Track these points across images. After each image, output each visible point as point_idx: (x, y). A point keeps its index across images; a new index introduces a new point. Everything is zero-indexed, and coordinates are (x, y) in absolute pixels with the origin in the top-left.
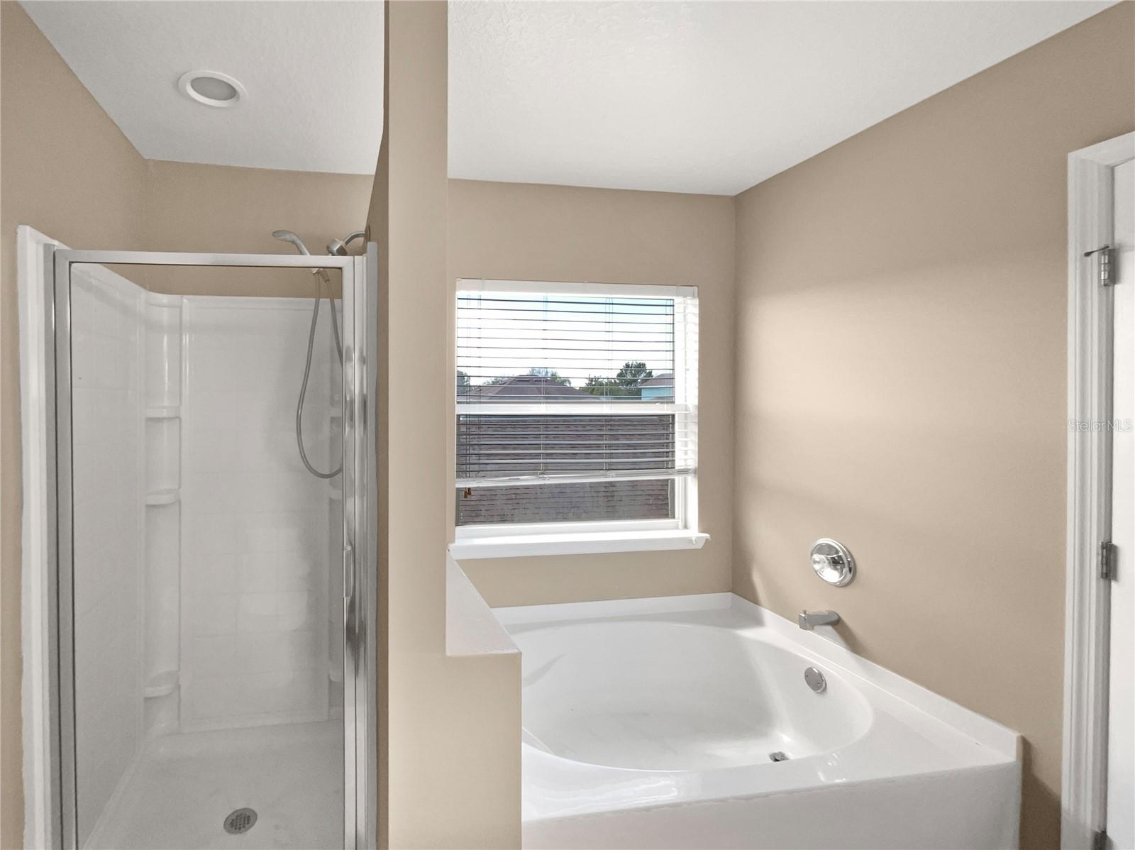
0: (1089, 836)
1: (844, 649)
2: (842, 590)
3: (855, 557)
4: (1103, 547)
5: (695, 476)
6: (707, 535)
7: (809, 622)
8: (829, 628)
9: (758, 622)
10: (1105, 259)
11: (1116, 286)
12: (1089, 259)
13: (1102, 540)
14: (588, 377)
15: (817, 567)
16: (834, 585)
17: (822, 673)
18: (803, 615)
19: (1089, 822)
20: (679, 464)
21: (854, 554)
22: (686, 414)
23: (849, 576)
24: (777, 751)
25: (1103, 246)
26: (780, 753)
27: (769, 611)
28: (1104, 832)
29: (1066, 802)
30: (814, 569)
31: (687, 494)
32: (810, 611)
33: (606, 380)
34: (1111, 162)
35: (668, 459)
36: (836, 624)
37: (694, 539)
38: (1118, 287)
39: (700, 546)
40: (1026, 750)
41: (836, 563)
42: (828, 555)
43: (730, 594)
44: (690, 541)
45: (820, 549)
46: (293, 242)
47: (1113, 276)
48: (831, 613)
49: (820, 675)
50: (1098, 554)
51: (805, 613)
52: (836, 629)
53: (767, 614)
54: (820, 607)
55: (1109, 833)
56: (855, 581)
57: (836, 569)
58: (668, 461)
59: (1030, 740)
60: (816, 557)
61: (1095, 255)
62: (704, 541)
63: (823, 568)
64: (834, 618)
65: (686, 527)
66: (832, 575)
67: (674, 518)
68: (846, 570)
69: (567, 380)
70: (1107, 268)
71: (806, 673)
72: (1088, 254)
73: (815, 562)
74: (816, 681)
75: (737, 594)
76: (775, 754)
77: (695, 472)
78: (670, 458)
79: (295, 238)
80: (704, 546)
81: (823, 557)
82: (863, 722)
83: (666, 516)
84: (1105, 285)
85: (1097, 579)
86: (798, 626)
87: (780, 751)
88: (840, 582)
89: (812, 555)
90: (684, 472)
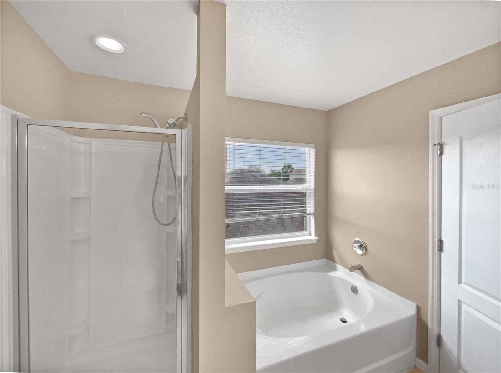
0: (436, 336)
1: (363, 278)
2: (362, 256)
3: (367, 245)
4: (439, 241)
5: (313, 216)
6: (318, 238)
7: (352, 269)
8: (359, 270)
9: (335, 269)
10: (439, 147)
11: (442, 156)
12: (435, 146)
13: (439, 238)
14: (271, 169)
15: (355, 249)
16: (360, 255)
17: (356, 287)
18: (350, 267)
19: (436, 331)
20: (308, 211)
21: (366, 244)
22: (310, 192)
23: (365, 251)
24: (342, 317)
25: (439, 143)
26: (343, 318)
27: (339, 265)
28: (440, 334)
29: (430, 326)
30: (354, 250)
31: (311, 222)
32: (353, 265)
33: (278, 171)
34: (441, 116)
35: (304, 209)
36: (361, 269)
37: (313, 239)
38: (443, 156)
39: (315, 242)
40: (418, 309)
41: (361, 247)
42: (358, 244)
43: (325, 259)
44: (312, 240)
45: (356, 242)
46: (151, 119)
47: (441, 153)
48: (360, 265)
49: (356, 288)
50: (438, 243)
51: (351, 266)
52: (361, 271)
53: (339, 266)
54: (356, 263)
55: (441, 335)
56: (367, 254)
57: (360, 249)
58: (304, 210)
59: (419, 306)
60: (355, 245)
61: (437, 145)
62: (316, 240)
63: (357, 249)
64: (360, 267)
65: (310, 235)
66: (359, 252)
67: (306, 231)
68: (364, 249)
69: (263, 171)
70: (440, 150)
71: (351, 287)
72: (435, 145)
73: (354, 247)
74: (354, 290)
75: (328, 259)
76: (342, 318)
77: (314, 214)
78: (305, 208)
79: (151, 117)
80: (317, 242)
81: (356, 245)
82: (370, 304)
83: (303, 230)
84: (439, 155)
85: (438, 251)
86: (349, 270)
87: (344, 317)
88: (362, 254)
89: (353, 244)
90: (310, 214)
